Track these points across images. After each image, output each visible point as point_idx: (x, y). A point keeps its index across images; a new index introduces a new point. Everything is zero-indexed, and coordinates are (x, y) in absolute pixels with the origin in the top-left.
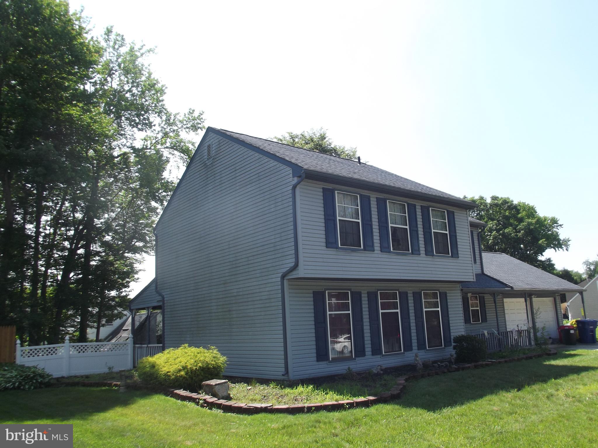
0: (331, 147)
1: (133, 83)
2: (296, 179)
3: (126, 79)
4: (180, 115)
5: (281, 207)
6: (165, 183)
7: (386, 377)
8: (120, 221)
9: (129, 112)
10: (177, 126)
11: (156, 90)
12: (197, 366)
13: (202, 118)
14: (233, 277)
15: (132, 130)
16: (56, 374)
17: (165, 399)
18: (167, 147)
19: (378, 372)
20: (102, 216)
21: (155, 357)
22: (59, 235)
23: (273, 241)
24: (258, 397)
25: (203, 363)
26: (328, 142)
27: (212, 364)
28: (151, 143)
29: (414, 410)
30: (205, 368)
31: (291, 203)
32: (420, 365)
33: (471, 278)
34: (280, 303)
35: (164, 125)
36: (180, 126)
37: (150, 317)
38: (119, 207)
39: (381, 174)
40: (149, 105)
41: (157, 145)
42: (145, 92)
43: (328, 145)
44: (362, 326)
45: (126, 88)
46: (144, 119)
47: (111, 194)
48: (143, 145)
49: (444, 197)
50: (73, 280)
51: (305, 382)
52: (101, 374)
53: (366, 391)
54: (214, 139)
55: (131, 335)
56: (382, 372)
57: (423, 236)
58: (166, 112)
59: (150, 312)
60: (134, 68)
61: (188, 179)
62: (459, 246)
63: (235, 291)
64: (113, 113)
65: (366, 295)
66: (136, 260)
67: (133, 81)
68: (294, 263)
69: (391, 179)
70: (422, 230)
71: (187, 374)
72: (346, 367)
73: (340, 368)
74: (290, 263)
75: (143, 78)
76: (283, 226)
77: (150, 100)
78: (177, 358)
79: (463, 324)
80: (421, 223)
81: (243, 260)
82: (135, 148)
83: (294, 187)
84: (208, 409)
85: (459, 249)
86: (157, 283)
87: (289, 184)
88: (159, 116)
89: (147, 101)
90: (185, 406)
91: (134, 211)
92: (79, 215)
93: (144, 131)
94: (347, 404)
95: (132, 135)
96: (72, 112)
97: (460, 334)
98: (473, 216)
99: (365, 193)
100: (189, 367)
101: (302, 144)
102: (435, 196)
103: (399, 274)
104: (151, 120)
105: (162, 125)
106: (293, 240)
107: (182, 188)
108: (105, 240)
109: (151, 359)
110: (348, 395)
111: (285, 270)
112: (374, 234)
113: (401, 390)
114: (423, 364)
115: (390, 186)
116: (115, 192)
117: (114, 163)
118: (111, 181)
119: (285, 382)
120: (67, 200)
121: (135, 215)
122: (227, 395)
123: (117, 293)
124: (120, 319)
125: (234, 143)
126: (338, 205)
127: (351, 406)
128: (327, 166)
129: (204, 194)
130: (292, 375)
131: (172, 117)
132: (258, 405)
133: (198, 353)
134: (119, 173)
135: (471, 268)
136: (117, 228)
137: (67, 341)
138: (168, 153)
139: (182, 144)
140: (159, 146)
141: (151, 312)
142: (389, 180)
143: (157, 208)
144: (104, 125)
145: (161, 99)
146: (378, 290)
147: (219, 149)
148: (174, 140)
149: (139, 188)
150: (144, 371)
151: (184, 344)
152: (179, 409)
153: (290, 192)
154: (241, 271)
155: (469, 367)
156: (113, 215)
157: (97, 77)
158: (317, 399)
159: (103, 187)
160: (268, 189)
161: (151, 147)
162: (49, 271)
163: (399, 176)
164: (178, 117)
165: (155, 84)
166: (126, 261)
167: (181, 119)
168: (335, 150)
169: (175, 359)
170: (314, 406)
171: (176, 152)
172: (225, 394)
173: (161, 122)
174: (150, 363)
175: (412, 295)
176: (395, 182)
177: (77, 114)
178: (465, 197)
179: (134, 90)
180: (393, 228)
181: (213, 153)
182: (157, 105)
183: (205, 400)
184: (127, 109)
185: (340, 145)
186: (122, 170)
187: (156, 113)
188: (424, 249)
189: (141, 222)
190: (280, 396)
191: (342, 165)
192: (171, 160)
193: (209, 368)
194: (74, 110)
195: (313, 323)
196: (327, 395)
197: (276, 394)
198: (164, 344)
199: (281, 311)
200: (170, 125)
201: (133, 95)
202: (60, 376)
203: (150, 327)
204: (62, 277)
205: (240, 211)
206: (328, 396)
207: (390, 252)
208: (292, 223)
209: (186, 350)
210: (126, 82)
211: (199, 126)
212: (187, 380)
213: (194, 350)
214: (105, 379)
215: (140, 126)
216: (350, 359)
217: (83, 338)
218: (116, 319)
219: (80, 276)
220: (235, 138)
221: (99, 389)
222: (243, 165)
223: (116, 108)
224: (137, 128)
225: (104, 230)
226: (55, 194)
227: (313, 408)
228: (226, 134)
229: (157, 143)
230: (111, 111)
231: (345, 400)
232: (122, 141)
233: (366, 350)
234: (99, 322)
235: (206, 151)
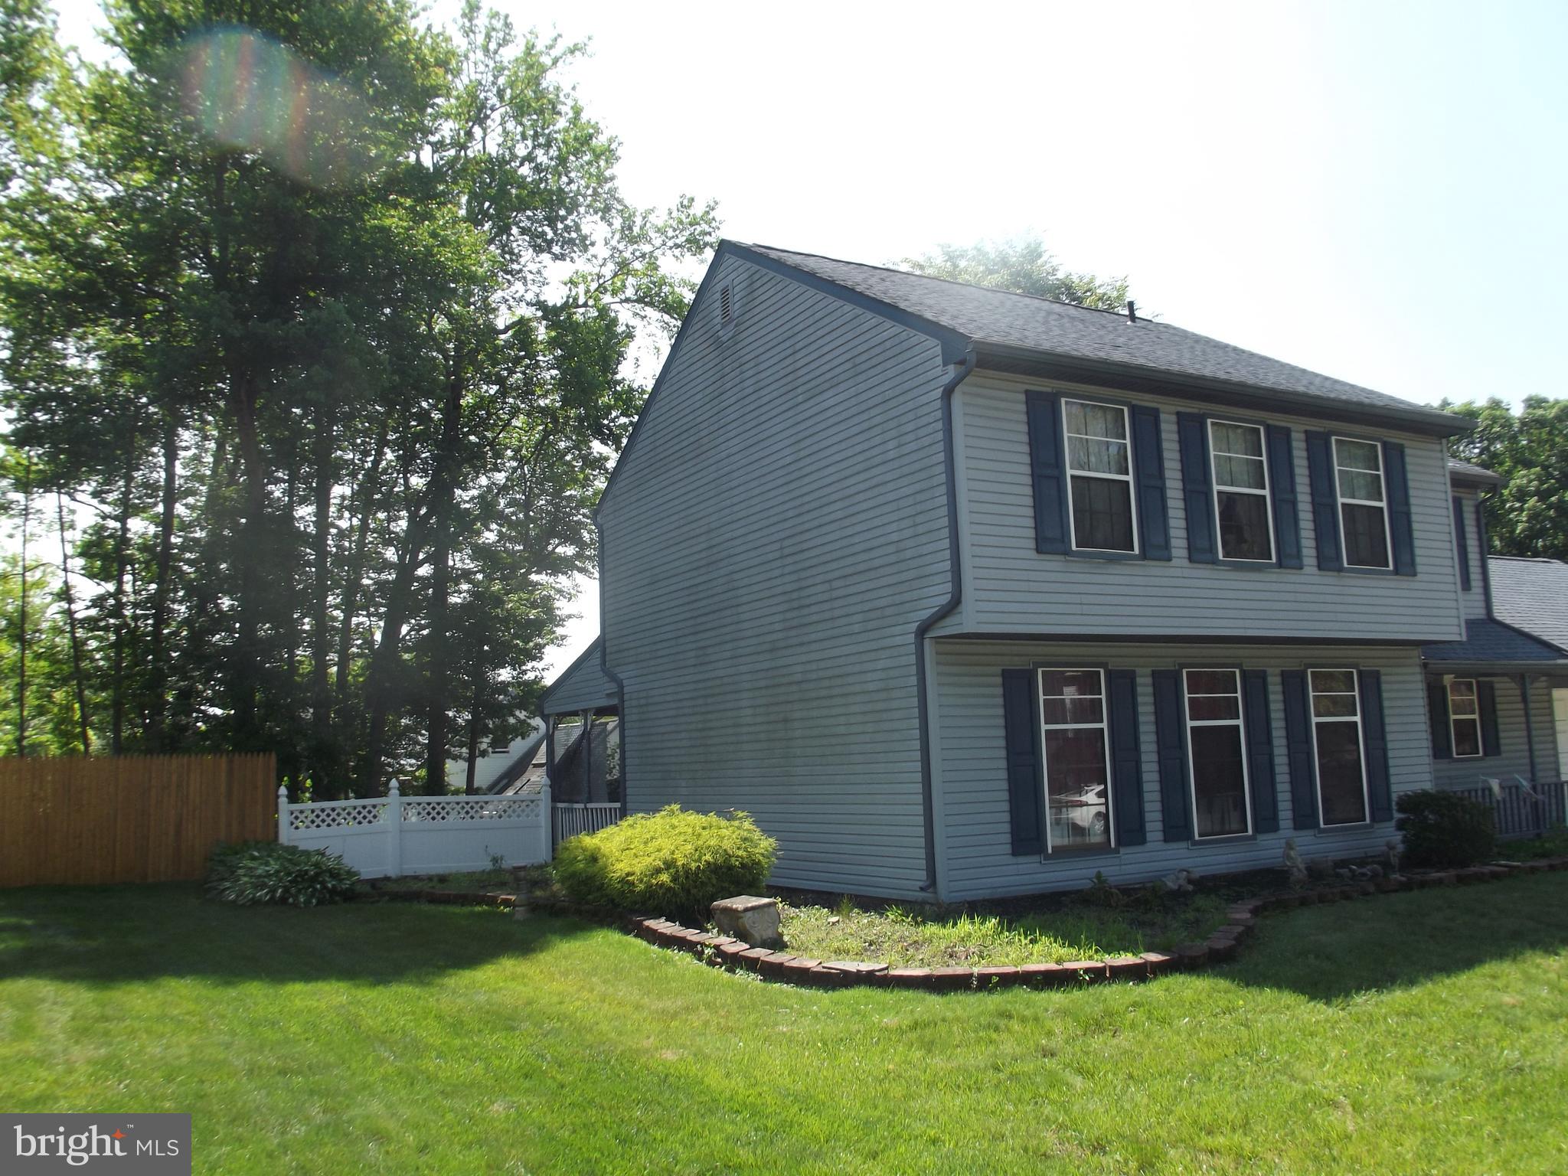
0: (1057, 279)
1: (536, 136)
2: (951, 368)
3: (520, 129)
4: (657, 213)
5: (913, 446)
6: (626, 392)
7: (1201, 901)
8: (518, 493)
9: (529, 213)
10: (650, 242)
11: (594, 151)
12: (699, 860)
13: (714, 219)
14: (793, 633)
15: (537, 260)
16: (368, 870)
17: (620, 942)
18: (627, 300)
19: (1180, 886)
20: (472, 480)
21: (600, 835)
22: (374, 531)
23: (894, 537)
24: (854, 944)
25: (714, 853)
26: (1048, 265)
27: (738, 856)
28: (587, 291)
29: (1268, 995)
30: (721, 867)
31: (940, 436)
32: (1299, 870)
33: (1451, 631)
34: (915, 701)
35: (619, 242)
36: (658, 242)
37: (589, 733)
38: (512, 458)
39: (1192, 347)
40: (578, 193)
41: (601, 296)
42: (567, 158)
43: (1048, 273)
44: (1138, 763)
45: (521, 150)
46: (567, 229)
47: (495, 425)
48: (568, 297)
49: (1373, 406)
50: (410, 641)
51: (977, 909)
52: (474, 873)
53: (1139, 937)
54: (737, 273)
55: (545, 780)
56: (1190, 888)
57: (1310, 516)
58: (620, 207)
59: (589, 723)
60: (538, 99)
61: (675, 379)
62: (1417, 543)
63: (799, 668)
64: (490, 218)
65: (1149, 680)
66: (560, 591)
67: (536, 132)
68: (949, 596)
69: (1221, 360)
70: (1308, 498)
71: (674, 879)
72: (1093, 872)
73: (1077, 874)
74: (939, 594)
75: (562, 123)
76: (919, 497)
77: (582, 178)
78: (652, 838)
79: (1427, 760)
80: (1307, 480)
81: (820, 588)
82: (547, 306)
83: (948, 392)
84: (726, 970)
85: (1418, 552)
86: (604, 649)
87: (933, 385)
88: (602, 218)
89: (575, 183)
90: (668, 961)
91: (551, 466)
92: (417, 482)
93: (568, 259)
94: (1087, 971)
95: (539, 272)
96: (387, 222)
97: (1417, 787)
98: (1467, 457)
99: (1147, 400)
100: (679, 863)
101: (976, 275)
102: (1347, 402)
103: (1240, 623)
104: (585, 230)
105: (614, 243)
106: (946, 532)
107: (662, 403)
108: (484, 543)
109: (589, 841)
110: (1091, 948)
111: (925, 614)
112: (1171, 513)
113: (1239, 939)
114: (1309, 869)
115: (1215, 380)
116: (501, 420)
117: (496, 347)
118: (492, 392)
119: (927, 907)
120: (387, 443)
121: (554, 478)
122: (775, 936)
123: (515, 673)
124: (523, 738)
125: (788, 281)
126: (1069, 438)
127: (1098, 976)
128: (1039, 330)
129: (715, 419)
130: (947, 890)
131: (638, 221)
132: (851, 965)
133: (704, 828)
134: (511, 372)
135: (1453, 604)
136: (507, 510)
137: (394, 792)
138: (631, 314)
139: (666, 289)
140: (607, 299)
141: (593, 721)
142: (1213, 362)
143: (607, 459)
144: (465, 250)
145: (607, 173)
146: (1183, 666)
147: (750, 298)
148: (645, 280)
149: (562, 407)
150: (572, 869)
151: (669, 804)
152: (652, 968)
153: (938, 404)
154: (815, 618)
155: (1440, 881)
156: (500, 477)
157: (447, 129)
158: (1007, 955)
159: (474, 408)
160: (879, 399)
161: (586, 302)
162: (355, 620)
163: (1243, 352)
164: (652, 218)
165: (591, 136)
166: (532, 592)
167: (660, 224)
168: (1069, 288)
169: (646, 843)
170: (996, 975)
171: (649, 311)
172: (769, 934)
173: (609, 235)
174: (584, 850)
175: (1278, 679)
176: (1232, 367)
177: (402, 227)
178: (1445, 404)
179: (541, 157)
180: (1224, 497)
181: (736, 308)
182: (600, 190)
183: (717, 947)
184: (522, 206)
185: (1081, 273)
186: (517, 361)
187: (596, 213)
188: (1313, 552)
189: (568, 493)
190: (911, 945)
191: (1081, 326)
192: (637, 333)
193: (731, 868)
194: (393, 216)
195: (1003, 753)
196: (1036, 946)
197: (902, 938)
198: (624, 804)
199: (916, 722)
200: (633, 240)
201: (538, 169)
202: (381, 876)
203: (592, 759)
204: (384, 635)
205: (808, 460)
206: (1037, 948)
207: (1215, 562)
208: (943, 489)
209: (675, 821)
210: (519, 137)
211: (707, 239)
212: (675, 894)
213: (693, 819)
214: (484, 887)
215: (556, 249)
216: (1103, 849)
217: (435, 784)
218: (513, 739)
219: (425, 632)
220: (789, 266)
221: (466, 909)
222: (813, 338)
223: (496, 204)
224: (549, 252)
225: (477, 518)
226: (359, 431)
227: (995, 979)
228: (767, 257)
229: (602, 289)
230: (486, 214)
231: (1082, 960)
232: (513, 289)
233: (1149, 826)
234: (472, 747)
235: (718, 304)
